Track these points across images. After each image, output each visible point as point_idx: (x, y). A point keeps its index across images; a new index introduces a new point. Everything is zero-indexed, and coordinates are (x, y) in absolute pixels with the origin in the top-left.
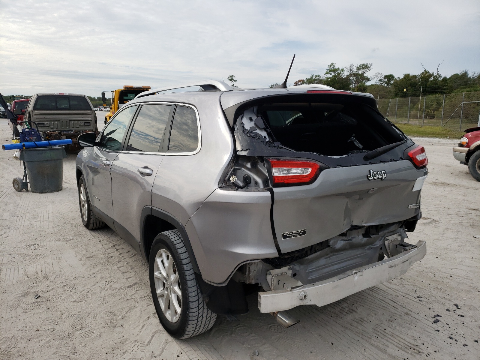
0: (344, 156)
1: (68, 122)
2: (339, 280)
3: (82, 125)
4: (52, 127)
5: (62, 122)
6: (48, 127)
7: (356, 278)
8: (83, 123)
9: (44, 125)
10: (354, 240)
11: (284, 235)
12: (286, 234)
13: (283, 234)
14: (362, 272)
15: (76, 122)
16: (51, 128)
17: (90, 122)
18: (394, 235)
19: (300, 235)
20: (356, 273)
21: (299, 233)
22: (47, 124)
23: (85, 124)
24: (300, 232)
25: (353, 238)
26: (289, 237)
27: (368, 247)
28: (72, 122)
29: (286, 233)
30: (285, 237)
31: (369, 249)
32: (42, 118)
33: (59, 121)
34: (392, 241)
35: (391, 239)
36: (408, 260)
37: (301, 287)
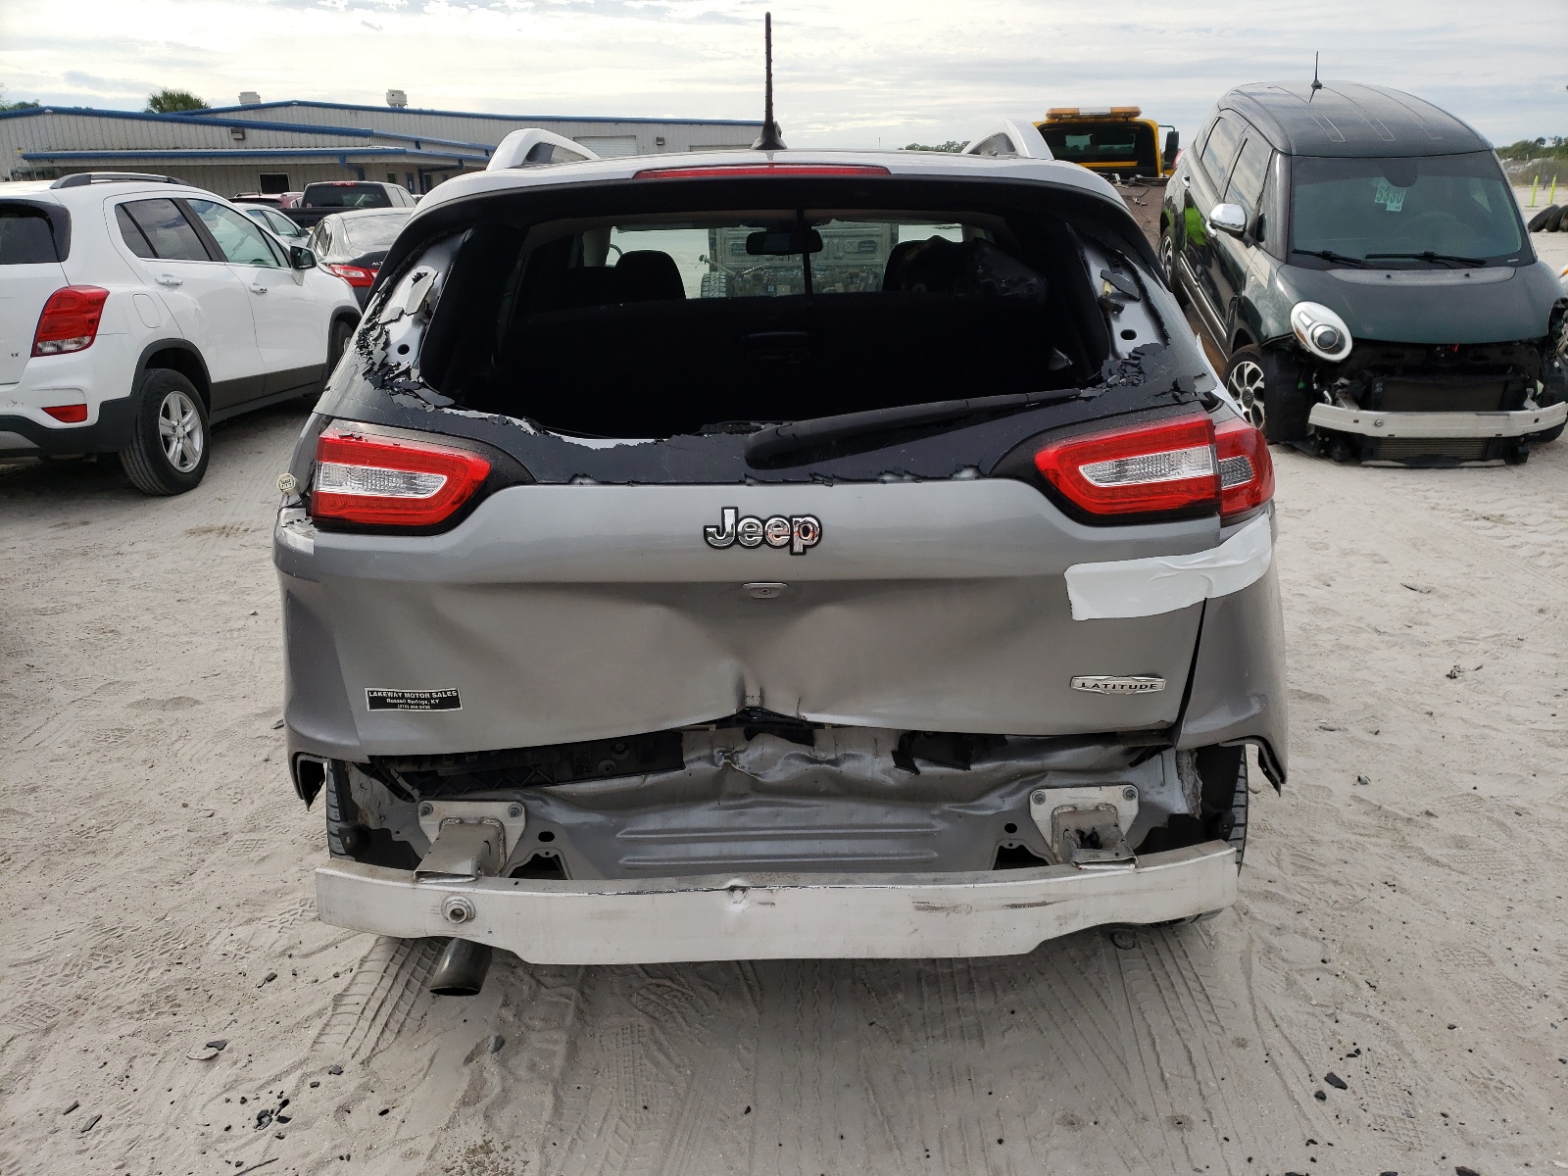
0: (633, 442)
2: (630, 893)
3: (851, 249)
7: (737, 906)
10: (848, 768)
11: (375, 694)
12: (380, 694)
13: (372, 692)
14: (771, 891)
15: (836, 241)
18: (1097, 789)
19: (434, 707)
20: (744, 889)
21: (429, 700)
24: (433, 699)
25: (848, 757)
26: (395, 706)
27: (946, 807)
29: (382, 691)
30: (378, 702)
31: (944, 816)
34: (1075, 808)
35: (1072, 802)
36: (1044, 904)
37: (466, 880)
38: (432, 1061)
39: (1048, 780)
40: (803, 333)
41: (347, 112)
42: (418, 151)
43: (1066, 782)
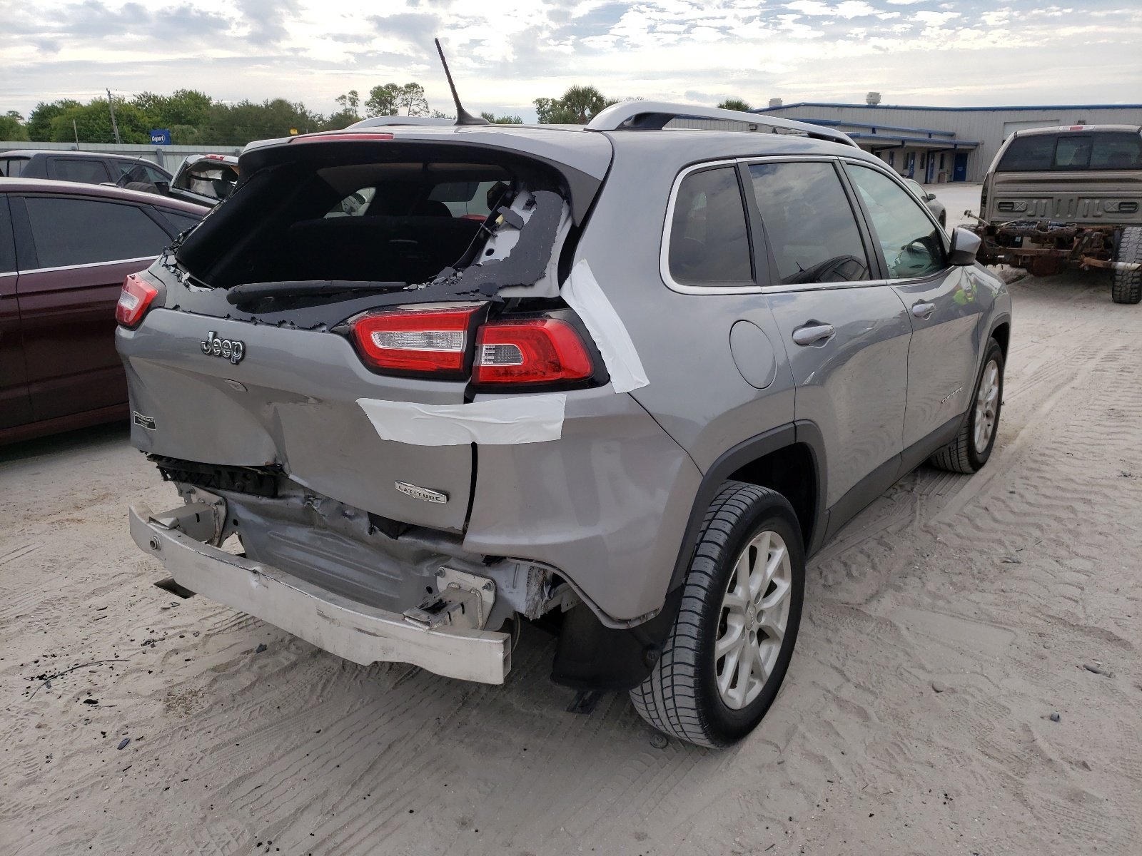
1: (1075, 201)
2: (210, 557)
3: (1112, 209)
4: (1030, 212)
5: (1060, 200)
6: (1020, 214)
8: (1116, 205)
9: (1013, 207)
14: (267, 579)
15: (1097, 201)
16: (1029, 216)
17: (1137, 201)
22: (1020, 204)
23: (1120, 207)
28: (1087, 201)
32: (1012, 190)
33: (1052, 198)
34: (460, 587)
35: (459, 582)
36: (374, 635)
37: (163, 527)
38: (231, 646)
39: (452, 563)
40: (416, 242)
41: (836, 109)
42: (874, 135)
43: (460, 567)
